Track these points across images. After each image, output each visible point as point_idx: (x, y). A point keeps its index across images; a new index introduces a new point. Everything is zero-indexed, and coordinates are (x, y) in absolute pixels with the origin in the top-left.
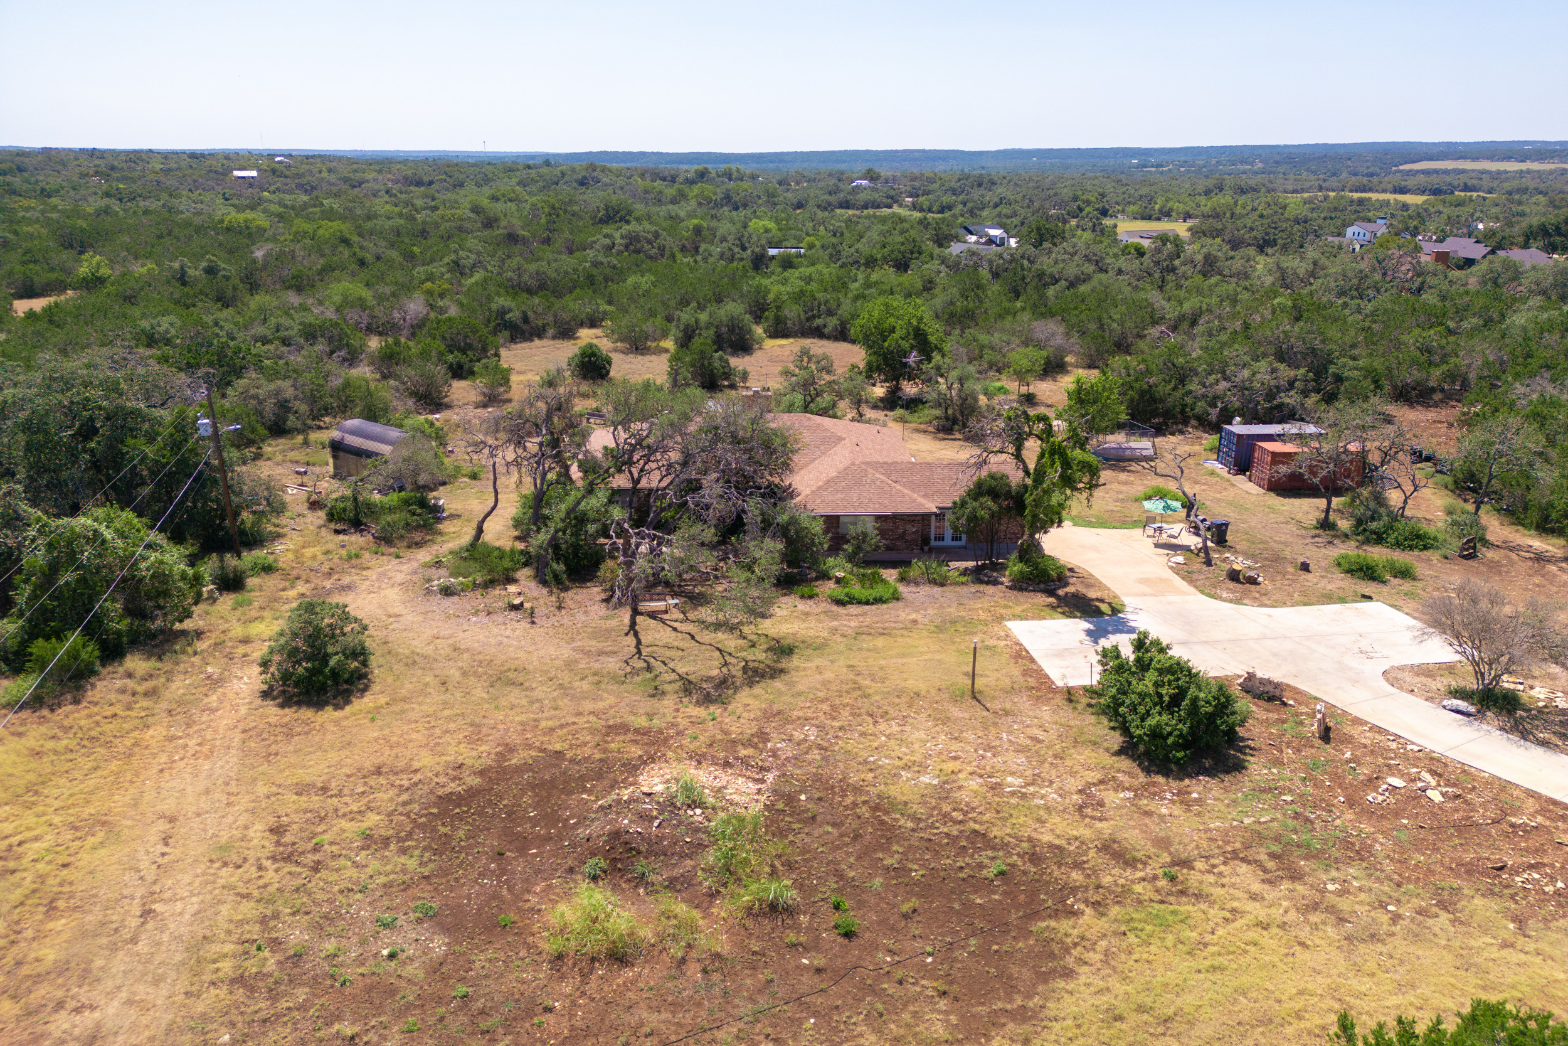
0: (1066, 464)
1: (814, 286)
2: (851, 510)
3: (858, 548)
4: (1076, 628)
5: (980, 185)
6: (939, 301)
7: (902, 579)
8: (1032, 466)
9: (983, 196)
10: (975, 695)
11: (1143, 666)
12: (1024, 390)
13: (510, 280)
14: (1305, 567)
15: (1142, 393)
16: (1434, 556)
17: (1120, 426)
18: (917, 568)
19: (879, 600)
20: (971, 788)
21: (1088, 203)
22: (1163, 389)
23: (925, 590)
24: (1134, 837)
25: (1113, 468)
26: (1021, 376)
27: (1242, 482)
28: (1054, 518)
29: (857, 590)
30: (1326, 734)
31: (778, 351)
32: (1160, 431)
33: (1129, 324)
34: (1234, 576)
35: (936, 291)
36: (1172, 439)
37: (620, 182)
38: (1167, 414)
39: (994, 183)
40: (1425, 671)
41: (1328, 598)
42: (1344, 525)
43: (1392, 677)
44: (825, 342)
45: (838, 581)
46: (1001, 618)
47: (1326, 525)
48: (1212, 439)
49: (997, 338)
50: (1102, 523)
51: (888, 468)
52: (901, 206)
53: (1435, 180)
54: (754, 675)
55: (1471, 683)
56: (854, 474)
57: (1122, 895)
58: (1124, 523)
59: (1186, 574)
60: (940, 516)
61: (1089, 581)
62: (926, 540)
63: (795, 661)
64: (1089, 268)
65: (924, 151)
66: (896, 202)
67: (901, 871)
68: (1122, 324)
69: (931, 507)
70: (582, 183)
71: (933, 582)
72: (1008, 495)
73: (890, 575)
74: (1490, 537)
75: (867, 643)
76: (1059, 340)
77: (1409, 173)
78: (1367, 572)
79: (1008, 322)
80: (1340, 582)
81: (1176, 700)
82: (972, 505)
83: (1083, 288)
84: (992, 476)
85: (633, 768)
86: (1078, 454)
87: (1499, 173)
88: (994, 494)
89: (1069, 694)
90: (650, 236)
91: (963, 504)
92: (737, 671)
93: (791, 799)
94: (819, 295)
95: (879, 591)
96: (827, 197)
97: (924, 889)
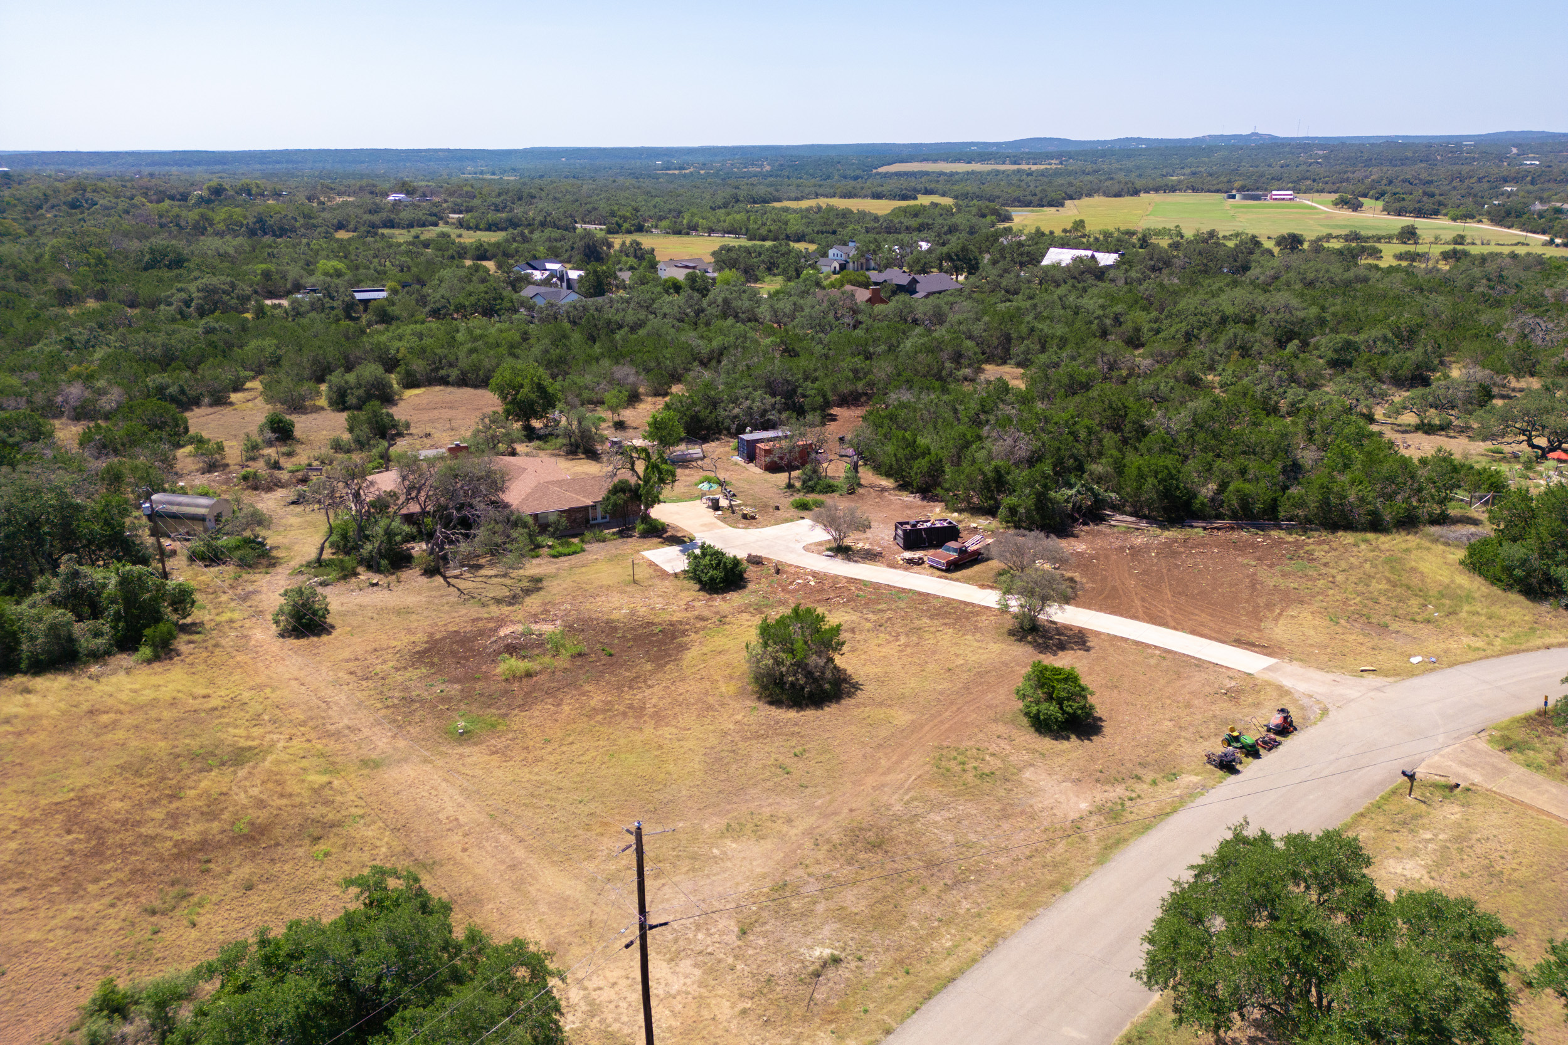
0: (660, 472)
1: (427, 341)
2: (544, 510)
3: (557, 529)
4: (675, 550)
5: (520, 199)
6: (537, 351)
7: (583, 541)
8: (641, 475)
9: (526, 213)
10: (635, 582)
11: (704, 555)
12: (616, 419)
13: (137, 353)
14: (777, 508)
15: (692, 417)
16: (836, 495)
17: (681, 440)
18: (588, 535)
19: (575, 553)
20: (642, 611)
21: (625, 220)
22: (704, 414)
23: (596, 546)
24: (706, 613)
25: (681, 467)
26: (613, 409)
27: (752, 467)
28: (656, 500)
29: (561, 549)
30: (778, 572)
31: (417, 400)
32: (705, 440)
33: (678, 361)
34: (745, 517)
35: (532, 341)
36: (713, 444)
37: (123, 204)
38: (708, 428)
39: (533, 197)
40: (820, 544)
41: (786, 521)
42: (798, 484)
43: (806, 548)
44: (450, 389)
45: (550, 547)
46: (638, 551)
47: (790, 486)
48: (734, 442)
49: (588, 379)
50: (679, 499)
51: (560, 483)
52: (447, 223)
53: (904, 183)
54: (528, 592)
55: (834, 545)
56: (542, 489)
57: (704, 628)
58: (691, 498)
59: (723, 519)
60: (594, 507)
61: (676, 528)
62: (588, 521)
63: (545, 584)
64: (642, 314)
65: (448, 150)
66: (441, 218)
67: (624, 637)
68: (672, 360)
69: (589, 502)
70: (74, 205)
71: (598, 541)
72: (630, 490)
73: (576, 540)
74: (863, 482)
75: (577, 571)
76: (632, 379)
77: (886, 175)
78: (804, 507)
79: (594, 367)
80: (793, 512)
81: (718, 564)
82: (613, 498)
83: (642, 332)
84: (621, 482)
85: (495, 630)
86: (664, 467)
87: (952, 174)
88: (623, 490)
89: (676, 575)
90: (226, 287)
91: (608, 498)
92: (518, 591)
93: (571, 627)
94: (438, 351)
95: (572, 549)
96: (367, 217)
97: (634, 639)
